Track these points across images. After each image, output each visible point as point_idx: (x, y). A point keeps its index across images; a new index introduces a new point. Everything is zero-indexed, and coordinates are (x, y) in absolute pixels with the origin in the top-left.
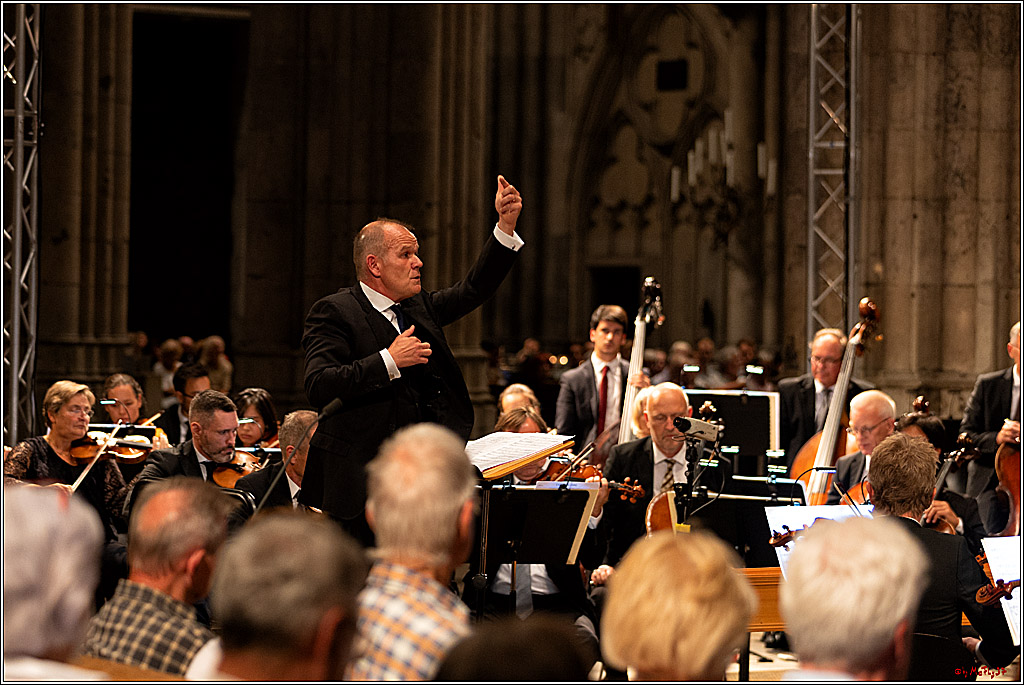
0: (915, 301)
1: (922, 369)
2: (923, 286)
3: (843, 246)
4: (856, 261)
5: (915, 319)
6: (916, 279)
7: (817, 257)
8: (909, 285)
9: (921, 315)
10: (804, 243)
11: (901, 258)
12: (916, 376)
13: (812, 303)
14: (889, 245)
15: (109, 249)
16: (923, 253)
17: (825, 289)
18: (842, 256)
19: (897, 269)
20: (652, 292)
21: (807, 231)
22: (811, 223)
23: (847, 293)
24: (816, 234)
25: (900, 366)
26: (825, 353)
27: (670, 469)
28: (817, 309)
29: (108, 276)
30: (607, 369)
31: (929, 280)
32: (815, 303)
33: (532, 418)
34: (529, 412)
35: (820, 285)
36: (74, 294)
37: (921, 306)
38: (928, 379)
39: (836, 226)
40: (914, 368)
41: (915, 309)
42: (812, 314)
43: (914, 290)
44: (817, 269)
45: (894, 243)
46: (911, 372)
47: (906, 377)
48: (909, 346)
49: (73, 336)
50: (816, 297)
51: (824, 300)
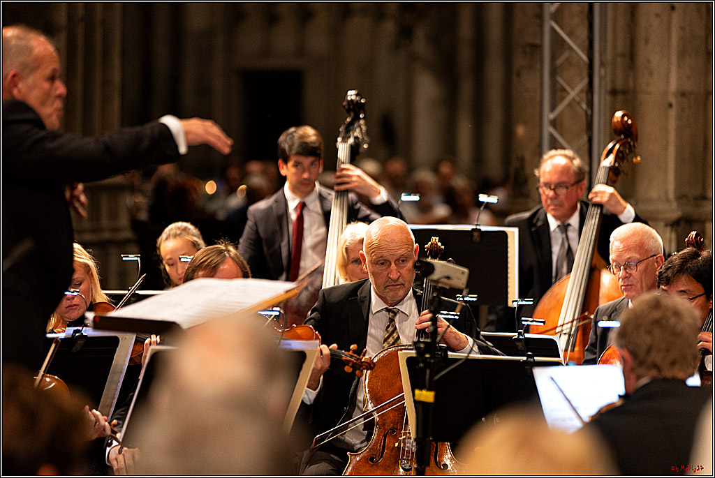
0: (673, 113)
1: (681, 197)
2: (682, 94)
3: (586, 44)
4: (602, 64)
5: (672, 137)
6: (673, 85)
7: (553, 58)
8: (666, 93)
9: (680, 130)
10: (538, 42)
11: (655, 59)
12: (675, 205)
13: (549, 116)
14: (641, 44)
16: (682, 54)
17: (563, 99)
18: (585, 57)
19: (651, 74)
20: (355, 108)
21: (541, 26)
22: (547, 16)
23: (590, 104)
24: (553, 29)
25: (654, 194)
26: (555, 178)
27: (392, 320)
28: (554, 123)
30: (302, 206)
31: (689, 87)
32: (552, 116)
33: (232, 258)
34: (229, 251)
35: (557, 94)
37: (679, 118)
38: (689, 209)
39: (576, 20)
40: (671, 195)
41: (672, 124)
42: (548, 129)
43: (673, 100)
44: (554, 73)
45: (647, 41)
46: (668, 200)
47: (661, 207)
48: (666, 170)
50: (553, 109)
51: (562, 112)
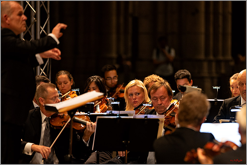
15: (221, 18)
29: (221, 30)
36: (202, 38)
49: (202, 56)
